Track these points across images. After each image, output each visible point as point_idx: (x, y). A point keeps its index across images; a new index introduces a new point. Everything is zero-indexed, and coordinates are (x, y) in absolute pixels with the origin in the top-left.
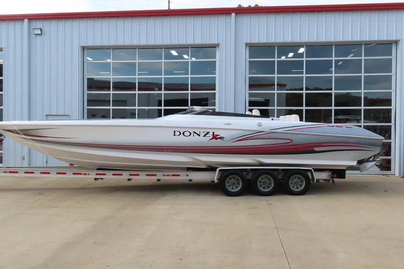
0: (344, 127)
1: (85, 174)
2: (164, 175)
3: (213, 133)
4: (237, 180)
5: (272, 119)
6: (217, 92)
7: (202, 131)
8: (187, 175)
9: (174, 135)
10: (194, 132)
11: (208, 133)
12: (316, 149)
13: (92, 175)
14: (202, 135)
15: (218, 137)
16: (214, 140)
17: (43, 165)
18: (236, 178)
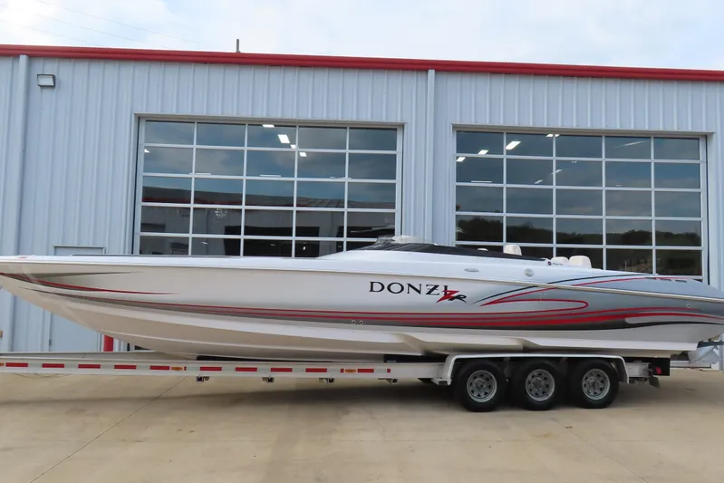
0: (673, 280)
1: (178, 369)
2: (342, 371)
3: (446, 287)
4: (488, 379)
5: (549, 263)
6: (397, 210)
7: (425, 283)
8: (389, 371)
9: (372, 290)
10: (410, 285)
11: (436, 286)
12: (629, 320)
13: (194, 370)
14: (425, 290)
15: (455, 295)
16: (447, 300)
17: (42, 349)
18: (486, 376)
